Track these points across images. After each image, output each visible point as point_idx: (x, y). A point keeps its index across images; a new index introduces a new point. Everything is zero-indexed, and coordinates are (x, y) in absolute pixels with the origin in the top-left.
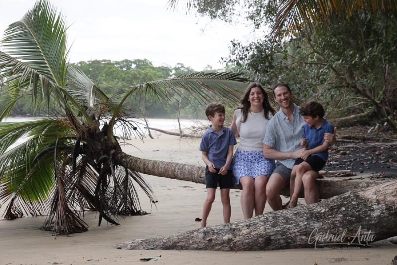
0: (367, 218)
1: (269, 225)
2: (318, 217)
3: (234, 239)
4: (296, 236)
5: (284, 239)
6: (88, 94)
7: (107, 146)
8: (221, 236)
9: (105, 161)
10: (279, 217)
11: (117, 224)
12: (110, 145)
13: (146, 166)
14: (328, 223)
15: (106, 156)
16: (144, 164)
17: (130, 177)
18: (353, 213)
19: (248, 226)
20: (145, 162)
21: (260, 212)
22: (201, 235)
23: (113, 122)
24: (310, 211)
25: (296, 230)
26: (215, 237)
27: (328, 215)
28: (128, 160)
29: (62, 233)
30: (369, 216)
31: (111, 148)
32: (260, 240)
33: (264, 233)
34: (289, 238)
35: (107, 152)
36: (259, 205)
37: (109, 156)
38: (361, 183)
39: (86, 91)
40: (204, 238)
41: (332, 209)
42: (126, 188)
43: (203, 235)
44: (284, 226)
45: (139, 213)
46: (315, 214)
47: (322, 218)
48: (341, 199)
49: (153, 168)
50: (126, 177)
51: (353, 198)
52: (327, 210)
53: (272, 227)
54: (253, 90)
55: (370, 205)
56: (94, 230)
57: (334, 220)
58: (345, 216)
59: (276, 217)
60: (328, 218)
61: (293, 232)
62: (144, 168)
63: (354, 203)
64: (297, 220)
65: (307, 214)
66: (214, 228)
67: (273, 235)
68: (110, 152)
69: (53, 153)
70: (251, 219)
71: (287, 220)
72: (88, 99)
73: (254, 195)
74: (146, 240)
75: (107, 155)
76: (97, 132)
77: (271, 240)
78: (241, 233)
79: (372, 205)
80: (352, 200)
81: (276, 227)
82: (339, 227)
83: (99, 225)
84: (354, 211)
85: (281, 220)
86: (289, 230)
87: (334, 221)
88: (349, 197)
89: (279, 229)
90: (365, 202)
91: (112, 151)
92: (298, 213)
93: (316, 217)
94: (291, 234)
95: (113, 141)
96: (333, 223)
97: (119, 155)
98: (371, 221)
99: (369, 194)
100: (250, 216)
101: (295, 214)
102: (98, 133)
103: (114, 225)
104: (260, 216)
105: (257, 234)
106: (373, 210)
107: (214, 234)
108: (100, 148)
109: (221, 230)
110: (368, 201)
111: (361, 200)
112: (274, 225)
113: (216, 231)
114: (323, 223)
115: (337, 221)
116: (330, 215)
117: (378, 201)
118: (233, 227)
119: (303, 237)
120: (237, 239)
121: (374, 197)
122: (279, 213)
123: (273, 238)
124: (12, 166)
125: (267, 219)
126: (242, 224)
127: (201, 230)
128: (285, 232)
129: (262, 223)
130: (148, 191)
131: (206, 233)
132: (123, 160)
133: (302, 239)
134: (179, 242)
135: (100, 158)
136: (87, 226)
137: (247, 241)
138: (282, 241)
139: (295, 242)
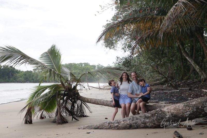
2: (148, 118)
4: (140, 124)
6: (68, 76)
7: (75, 94)
8: (114, 124)
9: (74, 99)
10: (134, 118)
11: (78, 120)
12: (76, 93)
14: (151, 120)
15: (74, 97)
16: (88, 100)
17: (82, 103)
18: (160, 116)
19: (124, 121)
20: (88, 99)
21: (128, 116)
22: (107, 124)
23: (77, 85)
26: (112, 125)
28: (82, 98)
29: (59, 123)
30: (165, 117)
32: (128, 126)
33: (129, 123)
34: (138, 125)
35: (75, 96)
36: (127, 113)
37: (75, 97)
38: (162, 105)
39: (67, 74)
40: (108, 125)
41: (152, 115)
42: (81, 108)
44: (136, 121)
45: (86, 116)
46: (147, 116)
48: (155, 111)
49: (91, 101)
50: (81, 104)
51: (160, 111)
53: (132, 121)
54: (124, 74)
56: (70, 122)
58: (157, 117)
61: (139, 123)
62: (87, 101)
63: (160, 113)
64: (140, 119)
65: (144, 116)
69: (56, 96)
70: (125, 118)
71: (137, 119)
72: (68, 77)
73: (126, 110)
74: (88, 126)
76: (71, 89)
79: (166, 113)
82: (155, 121)
83: (72, 121)
85: (135, 119)
87: (153, 119)
88: (158, 110)
89: (134, 122)
90: (164, 112)
91: (77, 95)
92: (141, 116)
93: (147, 118)
95: (77, 91)
98: (166, 119)
99: (165, 109)
100: (125, 117)
101: (140, 117)
105: (127, 123)
106: (167, 115)
108: (72, 94)
109: (114, 122)
111: (162, 111)
112: (133, 121)
113: (112, 123)
114: (149, 120)
116: (152, 117)
117: (168, 112)
118: (118, 121)
119: (143, 125)
120: (120, 125)
121: (167, 110)
122: (134, 116)
123: (132, 125)
124: (42, 100)
125: (130, 118)
126: (121, 120)
127: (108, 122)
128: (136, 123)
129: (128, 120)
130: (89, 108)
131: (109, 123)
132: (80, 98)
133: (142, 125)
134: (100, 127)
135: (72, 98)
136: (68, 121)
137: (123, 126)
138: (135, 126)
139: (140, 126)
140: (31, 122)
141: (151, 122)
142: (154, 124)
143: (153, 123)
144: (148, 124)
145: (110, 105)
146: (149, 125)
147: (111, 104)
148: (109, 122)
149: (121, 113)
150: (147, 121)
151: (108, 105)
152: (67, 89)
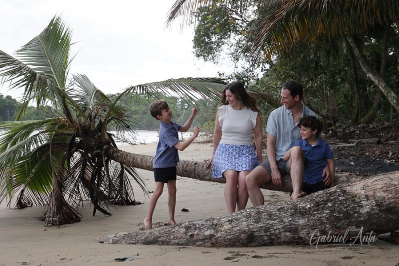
0: (356, 215)
1: (252, 220)
2: (303, 213)
3: (216, 234)
4: (280, 233)
5: (267, 235)
7: (100, 142)
8: (203, 231)
9: (98, 155)
10: (262, 212)
11: (110, 215)
12: (103, 141)
13: (135, 160)
14: (314, 220)
15: (99, 151)
16: (134, 159)
18: (341, 209)
19: (230, 221)
20: (134, 156)
21: (242, 207)
22: (183, 230)
24: (294, 206)
25: (280, 227)
26: (196, 232)
27: (313, 211)
28: (119, 154)
30: (358, 212)
31: (105, 144)
32: (243, 236)
33: (247, 228)
34: (272, 234)
35: (100, 147)
36: (242, 200)
37: (102, 151)
40: (186, 233)
41: (317, 205)
43: (184, 230)
44: (268, 222)
46: (300, 210)
47: (307, 214)
48: (327, 194)
49: (142, 162)
51: (340, 193)
52: (312, 205)
53: (255, 222)
55: (359, 201)
57: (320, 216)
58: (332, 212)
59: (259, 212)
60: (314, 214)
61: (277, 229)
62: (133, 162)
63: (341, 198)
64: (281, 216)
65: (291, 209)
66: (195, 223)
67: (257, 231)
68: (103, 147)
69: (49, 147)
70: (234, 214)
71: (270, 216)
73: (237, 189)
74: (129, 234)
75: (100, 149)
76: (92, 129)
77: (254, 236)
78: (223, 229)
79: (361, 201)
80: (339, 195)
81: (259, 222)
82: (326, 223)
83: (94, 215)
84: (342, 207)
85: (264, 216)
86: (273, 226)
87: (320, 217)
88: (335, 192)
89: (262, 225)
90: (353, 197)
91: (105, 147)
92: (282, 208)
93: (301, 213)
94: (275, 230)
95: (107, 137)
96: (319, 220)
97: (111, 150)
98: (360, 217)
99: (357, 189)
101: (279, 210)
102: (94, 130)
103: (107, 215)
104: (242, 211)
105: (240, 230)
106: (362, 206)
107: (195, 229)
108: (94, 143)
109: (203, 225)
110: (356, 196)
111: (348, 195)
112: (257, 221)
113: (197, 226)
114: (308, 219)
115: (323, 217)
116: (315, 210)
117: (367, 197)
118: (215, 222)
119: (288, 234)
120: (219, 234)
121: (363, 192)
122: (262, 208)
123: (256, 234)
125: (250, 214)
126: (224, 219)
127: (183, 225)
128: (269, 229)
129: (244, 219)
130: (141, 182)
131: (188, 228)
132: (115, 154)
133: (286, 236)
134: (160, 237)
135: (94, 153)
136: (81, 217)
137: (229, 237)
138: (266, 238)
139: (279, 238)
141: (314, 228)
144: (303, 234)
145: (195, 175)
147: (196, 172)
148: (187, 223)
149: (225, 195)
150: (299, 225)
151: (187, 173)
152: (80, 129)
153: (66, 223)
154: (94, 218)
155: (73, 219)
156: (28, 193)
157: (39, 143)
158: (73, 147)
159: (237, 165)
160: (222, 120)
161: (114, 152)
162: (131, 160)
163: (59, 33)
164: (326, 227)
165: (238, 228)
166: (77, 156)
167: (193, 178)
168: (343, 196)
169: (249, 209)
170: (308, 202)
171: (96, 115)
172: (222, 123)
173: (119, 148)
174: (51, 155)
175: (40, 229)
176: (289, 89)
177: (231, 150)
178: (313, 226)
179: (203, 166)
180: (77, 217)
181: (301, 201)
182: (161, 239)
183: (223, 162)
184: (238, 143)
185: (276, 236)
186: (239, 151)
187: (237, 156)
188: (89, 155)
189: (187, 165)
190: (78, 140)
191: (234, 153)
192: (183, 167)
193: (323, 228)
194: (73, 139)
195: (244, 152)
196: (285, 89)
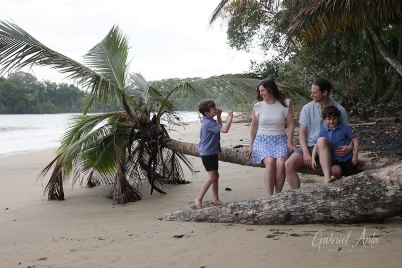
0: (382, 198)
1: (289, 202)
2: (334, 196)
3: (257, 214)
4: (314, 213)
5: (303, 215)
7: (155, 133)
8: (246, 211)
9: (154, 144)
10: (298, 195)
11: (165, 193)
12: (158, 131)
14: (344, 202)
15: (155, 141)
16: (184, 147)
17: (176, 155)
18: (368, 193)
19: (270, 203)
20: (184, 145)
21: (280, 189)
22: (229, 210)
23: (160, 114)
24: (326, 190)
25: (314, 208)
26: (240, 212)
27: (343, 194)
28: (171, 143)
29: (119, 202)
30: (384, 195)
31: (159, 134)
32: (281, 216)
33: (285, 209)
34: (308, 215)
35: (155, 137)
37: (157, 140)
39: (142, 91)
40: (231, 213)
41: (347, 189)
42: (173, 165)
43: (230, 210)
44: (303, 204)
46: (331, 193)
47: (337, 197)
48: (355, 179)
49: (191, 150)
50: (173, 155)
52: (342, 189)
53: (292, 204)
55: (384, 185)
57: (349, 198)
58: (360, 195)
59: (295, 195)
60: (344, 197)
61: (311, 209)
62: (184, 150)
63: (368, 183)
64: (314, 198)
65: (324, 192)
66: (239, 203)
67: (293, 212)
68: (157, 137)
69: (113, 138)
70: (273, 196)
71: (305, 199)
72: (143, 97)
74: (183, 212)
75: (155, 139)
76: (148, 121)
77: (291, 216)
78: (263, 209)
79: (386, 186)
80: (366, 180)
81: (295, 204)
82: (355, 205)
83: (151, 194)
84: (369, 191)
85: (299, 198)
86: (308, 207)
87: (350, 200)
88: (363, 177)
89: (298, 206)
90: (379, 182)
91: (160, 137)
92: (315, 192)
93: (332, 196)
94: (309, 211)
95: (160, 128)
96: (349, 202)
97: (165, 140)
98: (385, 200)
99: (382, 174)
101: (313, 193)
102: (149, 123)
103: (162, 194)
104: (280, 194)
105: (278, 210)
106: (387, 190)
107: (240, 209)
108: (150, 134)
109: (246, 206)
110: (382, 181)
111: (374, 180)
112: (294, 203)
113: (241, 207)
114: (339, 201)
115: (352, 200)
116: (345, 194)
117: (392, 182)
118: (257, 203)
119: (321, 214)
120: (260, 214)
121: (388, 178)
122: (297, 191)
123: (293, 214)
124: (84, 149)
125: (287, 197)
126: (265, 201)
127: (229, 206)
128: (304, 209)
129: (282, 201)
130: (189, 164)
131: (233, 208)
132: (168, 143)
133: (319, 215)
134: (210, 216)
135: (150, 142)
136: (141, 195)
137: (269, 216)
138: (301, 217)
139: (313, 218)
140: (61, 197)
141: (344, 209)
142: (352, 213)
143: (348, 211)
144: (334, 214)
145: (237, 160)
146: (339, 214)
147: (238, 158)
148: (233, 204)
150: (331, 206)
151: (230, 159)
152: (138, 122)
153: (129, 202)
154: (152, 196)
155: (134, 197)
156: (96, 174)
157: (105, 134)
158: (132, 137)
159: (274, 153)
160: (259, 115)
161: (167, 141)
162: (182, 148)
163: (118, 40)
164: (354, 208)
165: (276, 209)
166: (136, 144)
167: (235, 163)
168: (370, 181)
169: (286, 192)
170: (338, 186)
171: (151, 109)
172: (259, 117)
173: (171, 138)
174: (115, 144)
175: (109, 207)
176: (319, 85)
177: (268, 140)
178: (343, 207)
179: (244, 153)
180: (138, 196)
181: (332, 186)
182: (210, 217)
183: (262, 150)
184: (275, 134)
185: (310, 216)
186: (275, 140)
187: (274, 145)
188: (146, 143)
189: (230, 152)
190: (136, 131)
191: (271, 142)
192: (227, 153)
193: (352, 209)
194: (133, 130)
195: (280, 141)
196: (315, 85)
